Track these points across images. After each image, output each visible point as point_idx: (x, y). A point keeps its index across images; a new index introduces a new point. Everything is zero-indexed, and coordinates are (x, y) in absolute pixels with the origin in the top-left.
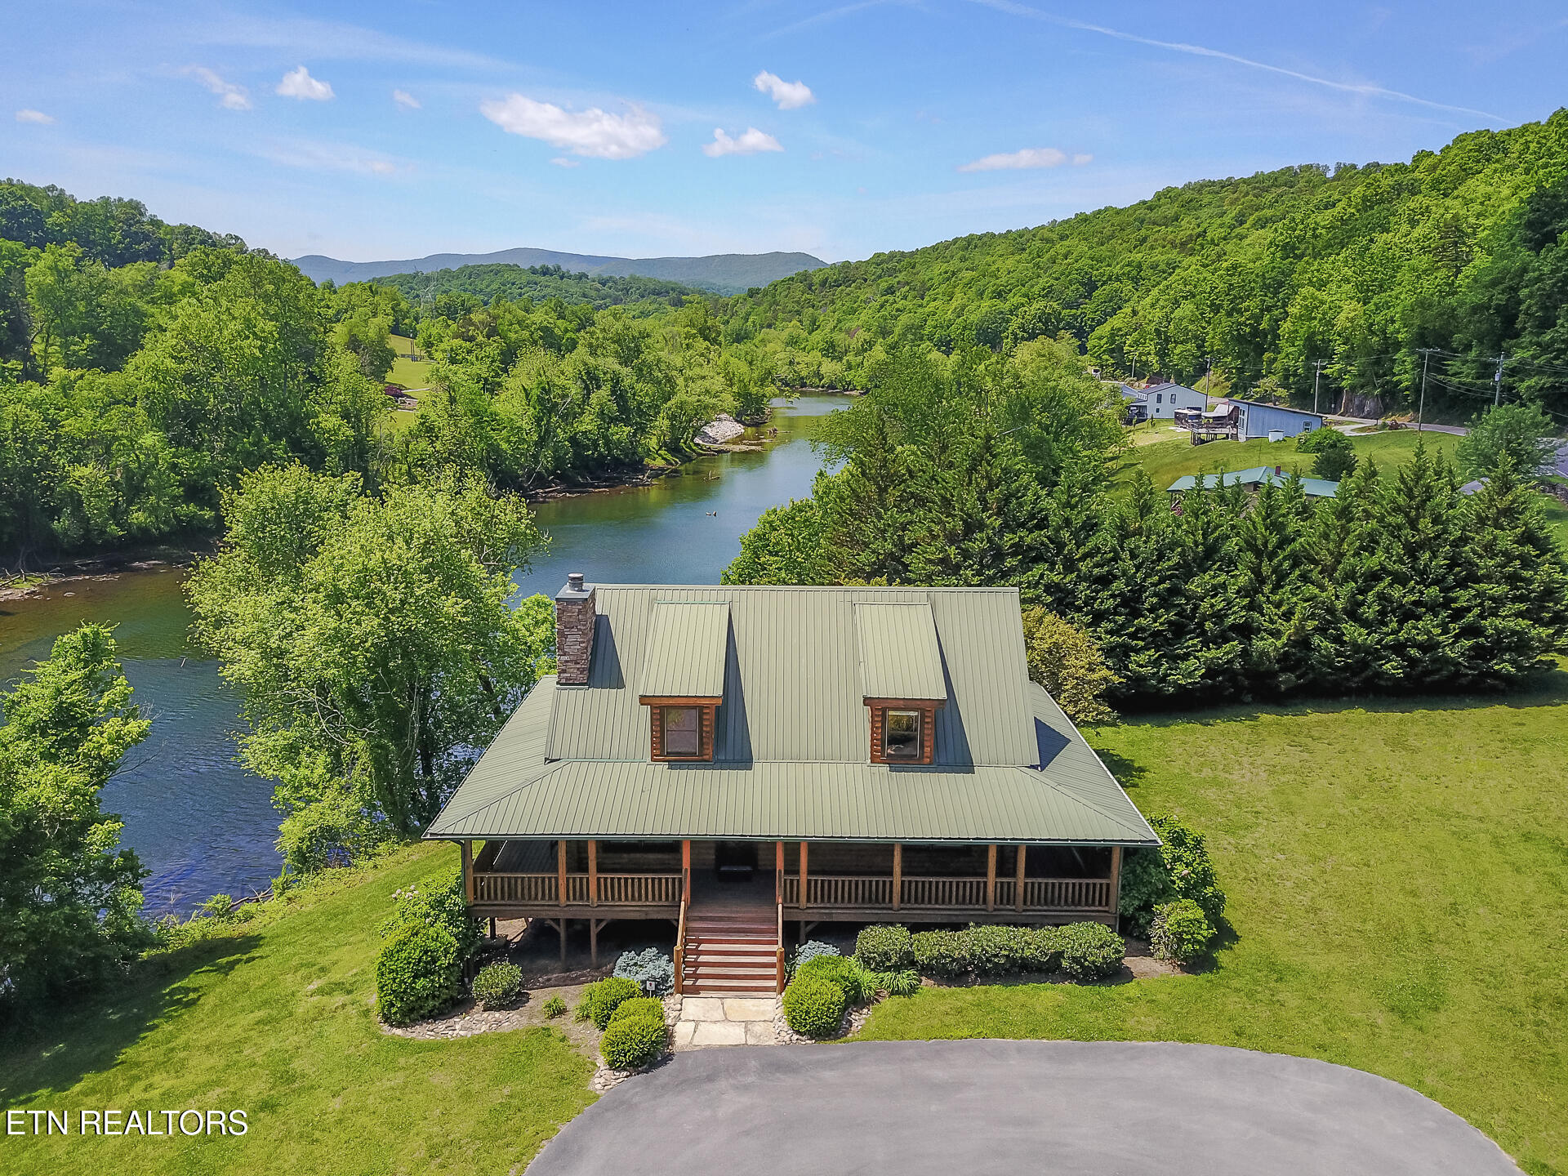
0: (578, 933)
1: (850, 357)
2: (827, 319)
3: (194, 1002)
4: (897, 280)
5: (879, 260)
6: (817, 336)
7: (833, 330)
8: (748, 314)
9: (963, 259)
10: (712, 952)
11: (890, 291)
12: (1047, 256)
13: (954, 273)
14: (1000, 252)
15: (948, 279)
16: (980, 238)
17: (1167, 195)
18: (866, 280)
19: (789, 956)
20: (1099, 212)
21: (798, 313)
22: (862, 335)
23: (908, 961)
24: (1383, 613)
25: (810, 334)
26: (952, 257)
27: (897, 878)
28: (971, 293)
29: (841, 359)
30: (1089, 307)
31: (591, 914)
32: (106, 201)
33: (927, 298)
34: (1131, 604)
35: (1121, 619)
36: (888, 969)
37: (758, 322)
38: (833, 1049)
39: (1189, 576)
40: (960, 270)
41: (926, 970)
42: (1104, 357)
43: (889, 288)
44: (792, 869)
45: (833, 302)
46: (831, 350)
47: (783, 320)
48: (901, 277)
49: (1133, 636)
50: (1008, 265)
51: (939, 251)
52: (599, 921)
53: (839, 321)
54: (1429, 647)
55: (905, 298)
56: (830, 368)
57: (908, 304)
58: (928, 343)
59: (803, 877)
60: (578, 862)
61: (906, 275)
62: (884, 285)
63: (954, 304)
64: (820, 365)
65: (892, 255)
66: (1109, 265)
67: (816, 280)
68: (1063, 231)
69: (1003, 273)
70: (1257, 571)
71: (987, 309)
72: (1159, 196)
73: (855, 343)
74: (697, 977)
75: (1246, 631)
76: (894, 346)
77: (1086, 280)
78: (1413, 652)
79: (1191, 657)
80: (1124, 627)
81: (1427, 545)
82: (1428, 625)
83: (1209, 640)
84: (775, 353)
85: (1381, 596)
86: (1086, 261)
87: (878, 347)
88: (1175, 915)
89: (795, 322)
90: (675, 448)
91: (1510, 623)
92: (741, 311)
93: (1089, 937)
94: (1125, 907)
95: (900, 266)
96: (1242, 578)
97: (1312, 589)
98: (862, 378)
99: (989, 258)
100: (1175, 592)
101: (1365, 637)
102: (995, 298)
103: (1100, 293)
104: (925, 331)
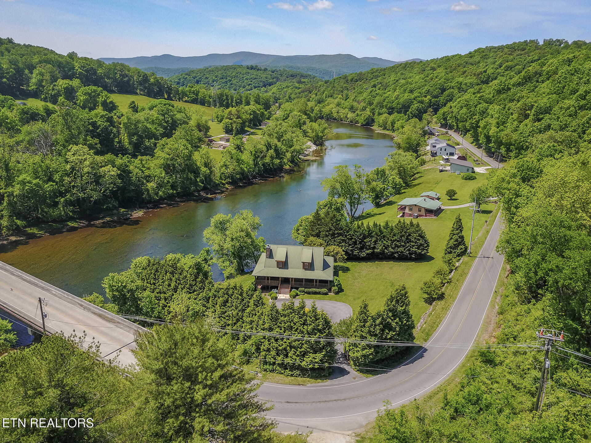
0: (268, 287)
1: (358, 112)
2: (352, 95)
4: (377, 81)
5: (372, 71)
6: (348, 102)
7: (353, 100)
9: (402, 74)
10: (282, 290)
11: (374, 86)
12: (430, 77)
13: (397, 81)
14: (415, 72)
15: (395, 83)
16: (410, 63)
17: (479, 51)
18: (367, 79)
19: (291, 291)
20: (453, 56)
21: (342, 92)
22: (363, 104)
23: (304, 291)
24: (395, 246)
25: (345, 101)
26: (399, 71)
27: (304, 283)
28: (402, 90)
29: (354, 112)
30: (442, 99)
31: (270, 285)
33: (387, 90)
34: (355, 243)
36: (301, 292)
37: (327, 94)
39: (365, 239)
40: (400, 79)
41: (305, 293)
44: (292, 281)
45: (354, 89)
46: (352, 109)
47: (336, 94)
48: (379, 80)
49: (355, 248)
50: (417, 78)
51: (394, 69)
53: (356, 96)
54: (402, 252)
55: (379, 89)
56: (351, 115)
57: (381, 92)
58: (384, 109)
60: (268, 279)
61: (381, 79)
62: (373, 83)
63: (396, 93)
64: (347, 114)
65: (377, 70)
66: (451, 82)
67: (349, 78)
68: (439, 63)
69: (414, 83)
70: (377, 238)
71: (406, 97)
72: (475, 51)
73: (360, 106)
74: (281, 292)
75: (374, 248)
76: (373, 109)
77: (442, 88)
78: (399, 253)
79: (364, 252)
80: (354, 246)
81: (403, 236)
82: (401, 249)
83: (367, 249)
84: (332, 108)
85: (395, 244)
86: (442, 80)
87: (368, 109)
88: (333, 288)
89: (340, 96)
90: (292, 161)
91: (414, 249)
92: (322, 89)
93: (324, 290)
94: (329, 287)
95: (379, 75)
96: (374, 239)
97: (385, 242)
98: (361, 120)
99: (411, 74)
100: (363, 241)
101: (392, 250)
102: (410, 93)
103: (446, 93)
104: (385, 104)
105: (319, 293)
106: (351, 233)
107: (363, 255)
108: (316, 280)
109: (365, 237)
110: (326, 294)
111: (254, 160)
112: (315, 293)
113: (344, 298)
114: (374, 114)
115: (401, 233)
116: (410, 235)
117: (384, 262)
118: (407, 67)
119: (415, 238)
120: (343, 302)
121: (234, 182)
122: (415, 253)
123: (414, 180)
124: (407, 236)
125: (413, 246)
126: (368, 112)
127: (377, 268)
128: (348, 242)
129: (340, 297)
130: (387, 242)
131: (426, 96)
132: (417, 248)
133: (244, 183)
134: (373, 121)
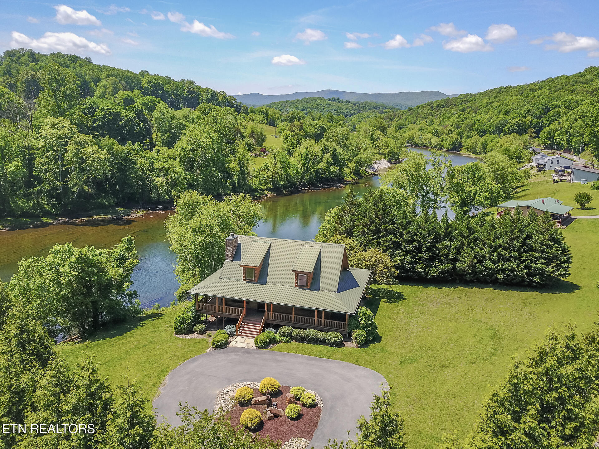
1: (444, 136)
2: (437, 121)
3: (143, 326)
4: (467, 105)
5: (462, 97)
6: (432, 127)
7: (438, 125)
8: (406, 118)
9: (496, 97)
10: (247, 327)
11: (463, 110)
12: (530, 97)
13: (490, 103)
14: (512, 95)
15: (487, 106)
16: (505, 88)
18: (455, 105)
19: (262, 331)
20: (558, 77)
21: (426, 118)
22: (449, 128)
23: (289, 335)
24: (499, 259)
25: (429, 126)
26: (492, 96)
27: (293, 316)
28: (496, 112)
29: (440, 137)
30: (545, 119)
31: (223, 316)
32: (183, 80)
33: (478, 113)
34: (419, 249)
35: (414, 254)
36: (284, 336)
37: (410, 121)
38: (263, 351)
39: (438, 242)
40: (493, 102)
41: (293, 338)
42: (546, 140)
43: (463, 109)
44: (269, 310)
45: (440, 114)
46: (436, 133)
47: (420, 120)
48: (469, 104)
49: (419, 259)
50: (513, 100)
51: (487, 94)
52: (225, 318)
53: (441, 121)
54: (513, 271)
55: (469, 113)
56: (435, 140)
57: (470, 116)
58: (475, 132)
59: (271, 312)
61: (471, 104)
62: (461, 108)
63: (488, 116)
64: (431, 139)
65: (467, 95)
66: (557, 101)
67: (435, 105)
68: (540, 85)
69: (510, 104)
71: (501, 119)
73: (446, 130)
74: (242, 333)
75: (455, 260)
76: (461, 133)
77: (545, 107)
78: (507, 272)
79: (436, 267)
80: (416, 256)
81: (517, 238)
82: (512, 264)
83: (442, 262)
84: (415, 133)
85: (499, 254)
86: (546, 99)
87: (455, 133)
88: (356, 333)
89: (424, 122)
90: (357, 173)
91: (539, 266)
92: (404, 116)
93: (335, 336)
94: (347, 330)
95: (469, 100)
96: (456, 244)
97: (478, 249)
98: (447, 144)
99: (506, 97)
100: (434, 247)
101: (492, 266)
102: (505, 114)
103: (551, 113)
104: (475, 127)
105: (323, 342)
106: (412, 229)
107: (433, 272)
108: (320, 312)
109: (437, 239)
110: (339, 344)
111: (305, 165)
112: (315, 341)
113: (377, 357)
114: (462, 138)
115: (512, 232)
116: (529, 237)
117: (475, 289)
118: (501, 91)
119: (542, 244)
120: (373, 367)
121: (277, 189)
122: (542, 273)
123: (517, 193)
124: (525, 239)
125: (537, 259)
126: (455, 136)
127: (460, 298)
128: (405, 247)
129: (369, 354)
130: (482, 249)
131: (525, 117)
132: (544, 264)
133: (289, 191)
134: (461, 145)
